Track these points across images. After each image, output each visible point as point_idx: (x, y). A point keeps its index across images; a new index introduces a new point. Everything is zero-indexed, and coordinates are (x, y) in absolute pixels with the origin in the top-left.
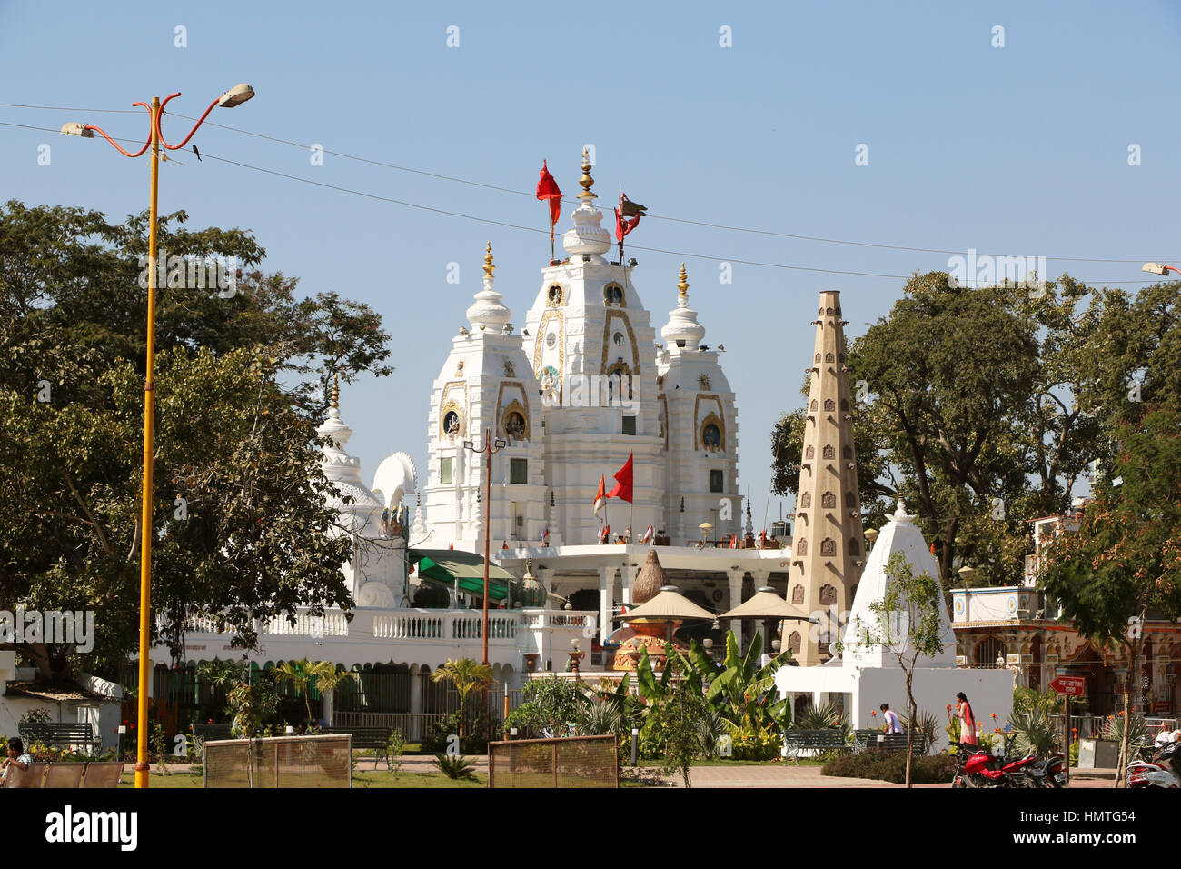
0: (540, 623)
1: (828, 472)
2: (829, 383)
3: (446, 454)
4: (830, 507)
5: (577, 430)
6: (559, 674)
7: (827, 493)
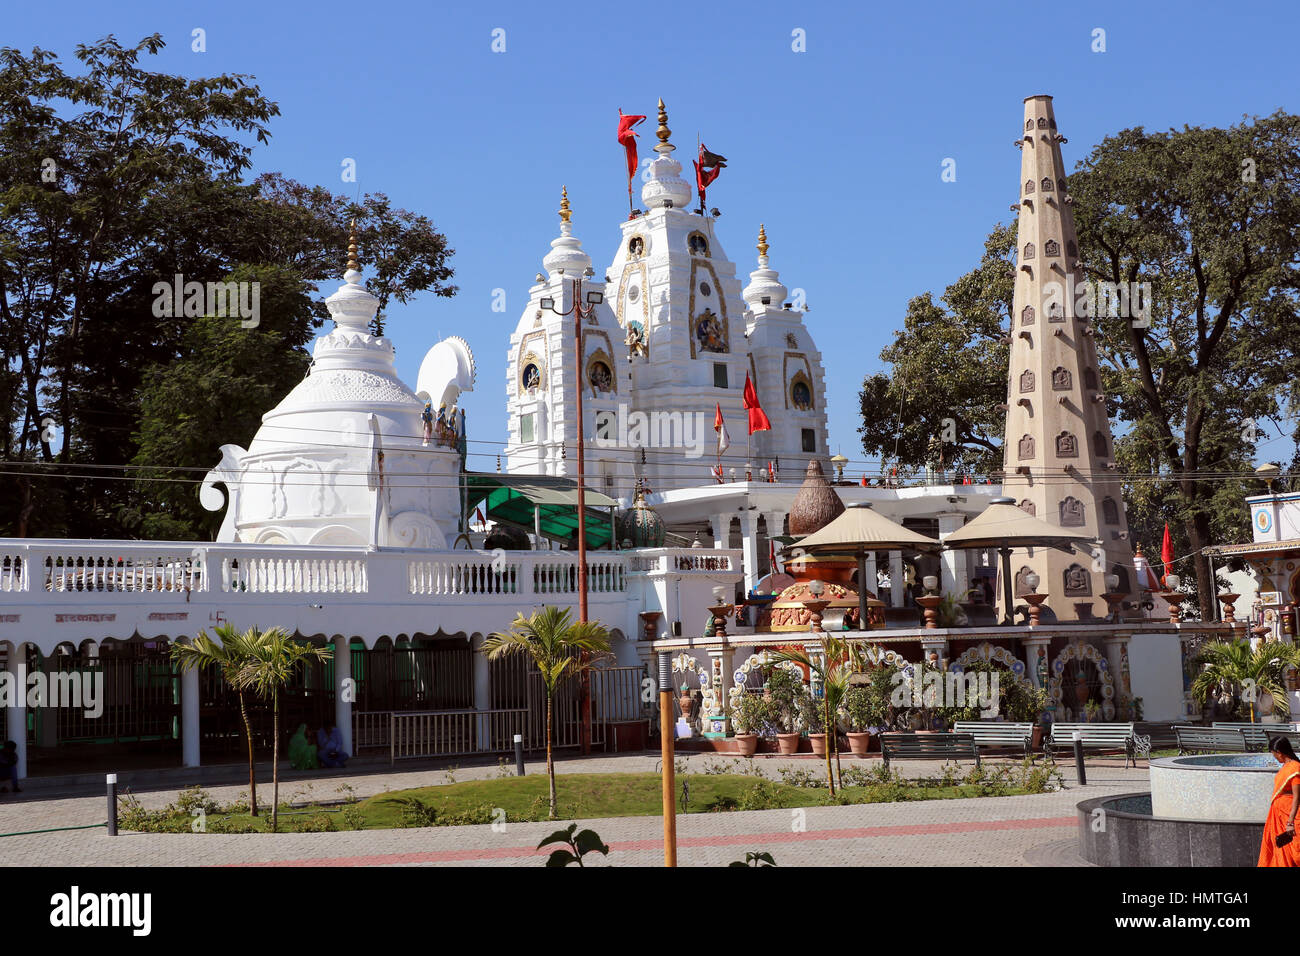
0: (662, 566)
1: (1057, 340)
2: (1049, 218)
3: (526, 411)
4: (1066, 389)
5: (666, 383)
6: (696, 641)
7: (1059, 369)
